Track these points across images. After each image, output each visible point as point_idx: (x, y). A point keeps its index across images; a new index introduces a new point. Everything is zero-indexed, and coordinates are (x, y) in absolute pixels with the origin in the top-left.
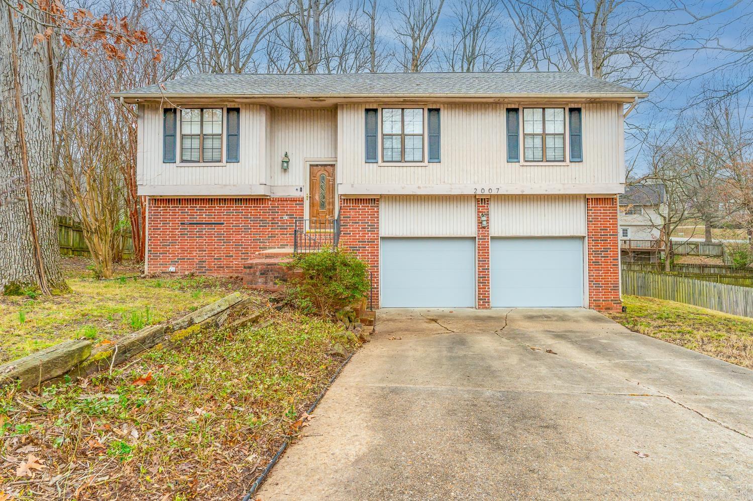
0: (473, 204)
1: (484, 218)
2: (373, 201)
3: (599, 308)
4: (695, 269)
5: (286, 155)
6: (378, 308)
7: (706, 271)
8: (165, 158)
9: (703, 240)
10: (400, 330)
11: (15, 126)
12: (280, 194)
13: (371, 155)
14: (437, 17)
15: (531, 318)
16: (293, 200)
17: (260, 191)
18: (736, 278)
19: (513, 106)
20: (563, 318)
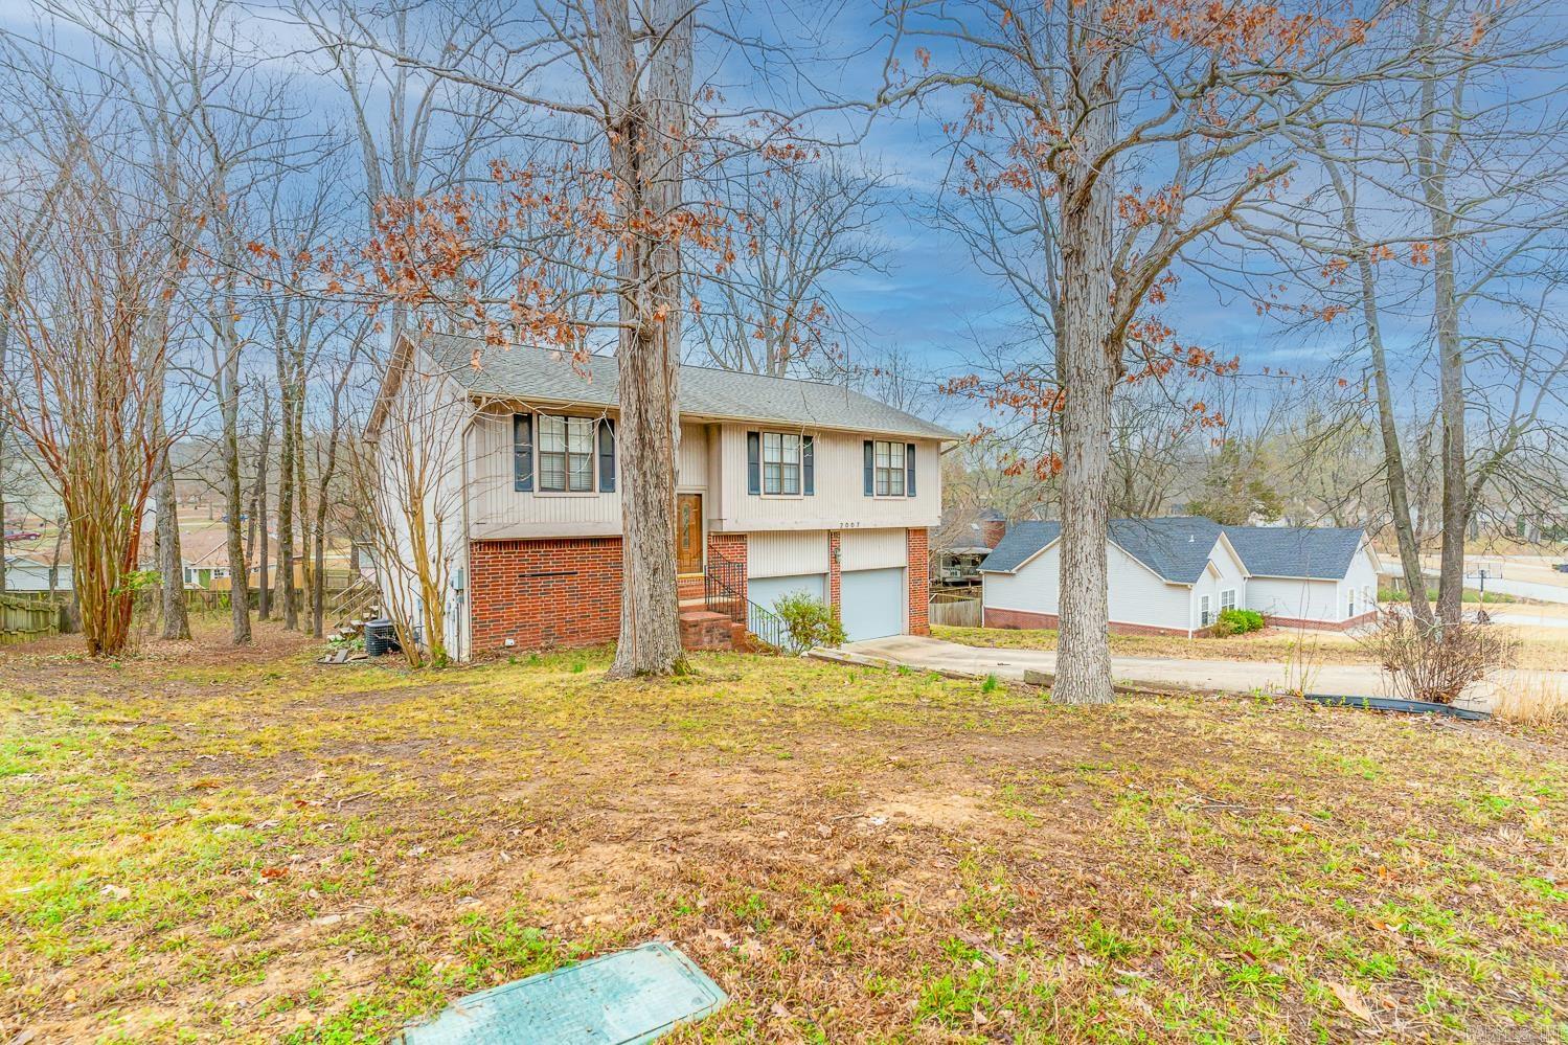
0: (828, 539)
1: (835, 553)
2: (743, 538)
3: (916, 633)
8: (518, 484)
13: (753, 486)
19: (869, 439)
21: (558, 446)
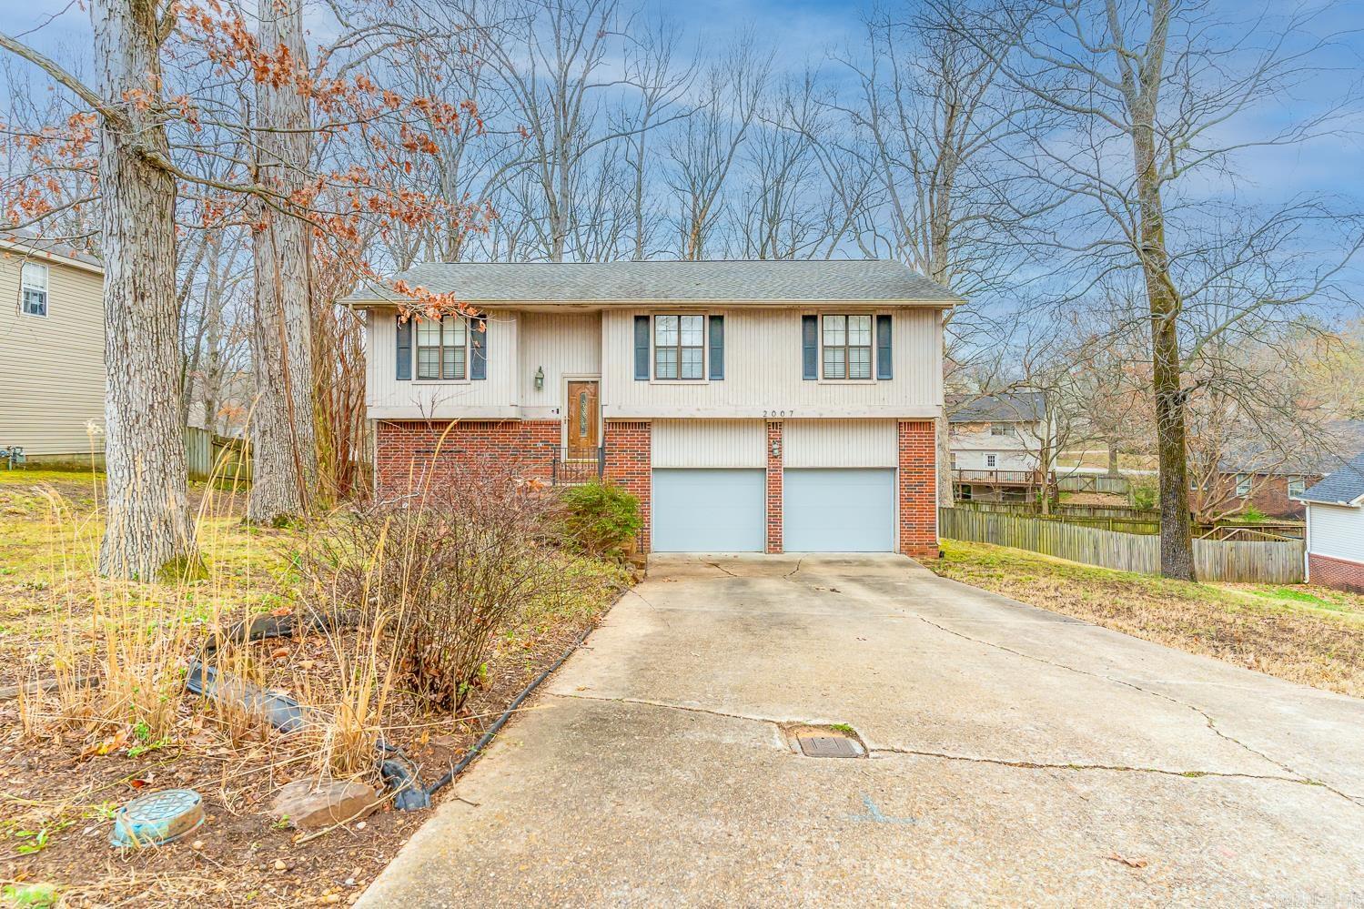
0: (763, 429)
1: (775, 446)
2: (644, 425)
3: (911, 553)
4: (1084, 511)
5: (540, 370)
6: (649, 552)
7: (1099, 513)
8: (398, 374)
9: (1106, 471)
10: (676, 574)
11: (279, 353)
12: (533, 416)
13: (642, 372)
14: (727, 168)
15: (828, 563)
16: (549, 424)
17: (511, 414)
18: (1134, 523)
19: (811, 313)
20: (865, 564)
21: (435, 341)
